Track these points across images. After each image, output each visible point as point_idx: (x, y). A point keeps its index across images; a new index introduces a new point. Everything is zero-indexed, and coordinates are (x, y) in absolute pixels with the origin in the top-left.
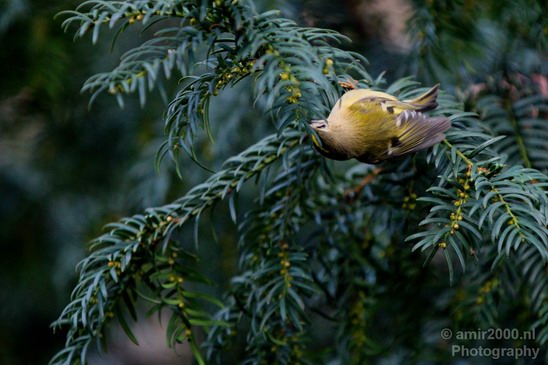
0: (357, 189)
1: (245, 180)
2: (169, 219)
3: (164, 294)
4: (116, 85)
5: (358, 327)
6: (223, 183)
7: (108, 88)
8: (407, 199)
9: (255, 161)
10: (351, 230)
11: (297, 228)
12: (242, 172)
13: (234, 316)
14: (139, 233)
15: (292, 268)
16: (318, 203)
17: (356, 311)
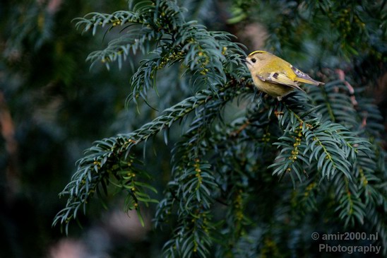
0: (237, 132)
1: (174, 121)
2: (130, 140)
3: (124, 182)
4: (105, 58)
5: (239, 209)
6: (162, 122)
7: (101, 59)
8: (265, 136)
9: (180, 111)
10: (234, 155)
11: (204, 153)
12: (172, 117)
13: (170, 203)
14: (113, 147)
15: (202, 173)
16: (216, 140)
17: (237, 200)
